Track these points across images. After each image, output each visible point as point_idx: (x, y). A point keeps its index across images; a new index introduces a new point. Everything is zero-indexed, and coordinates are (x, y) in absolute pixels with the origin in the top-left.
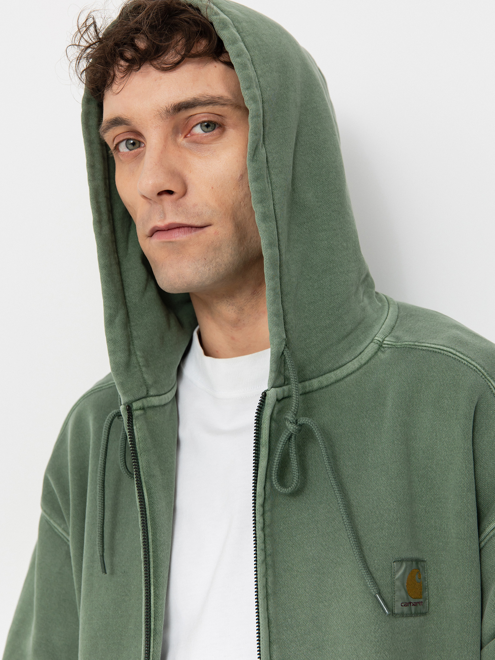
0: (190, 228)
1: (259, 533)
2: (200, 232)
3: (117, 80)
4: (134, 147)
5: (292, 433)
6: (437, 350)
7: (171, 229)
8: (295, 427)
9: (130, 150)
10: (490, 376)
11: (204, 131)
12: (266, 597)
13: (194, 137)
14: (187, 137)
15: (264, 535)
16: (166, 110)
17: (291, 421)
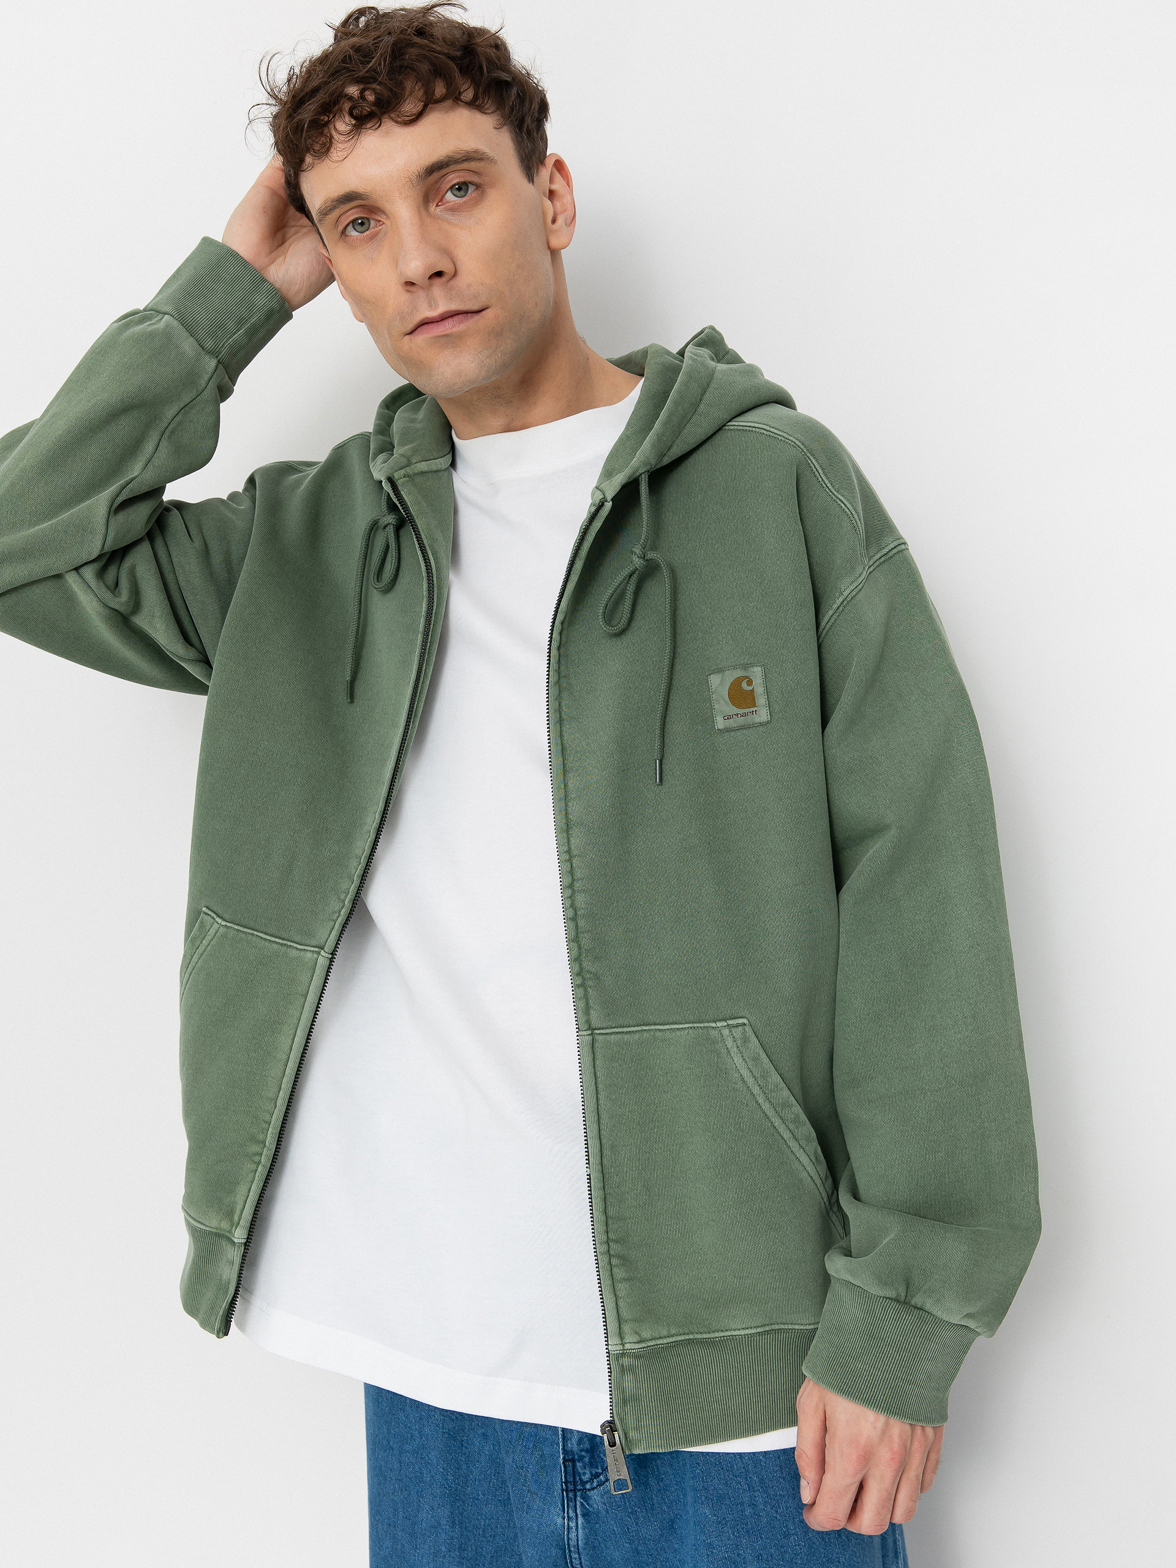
0: (466, 315)
1: (554, 652)
2: (477, 317)
6: (747, 428)
7: (446, 318)
8: (642, 561)
9: (361, 232)
10: (810, 453)
11: (457, 196)
12: (559, 722)
13: (448, 205)
14: (441, 206)
15: (559, 655)
16: (418, 174)
17: (639, 555)
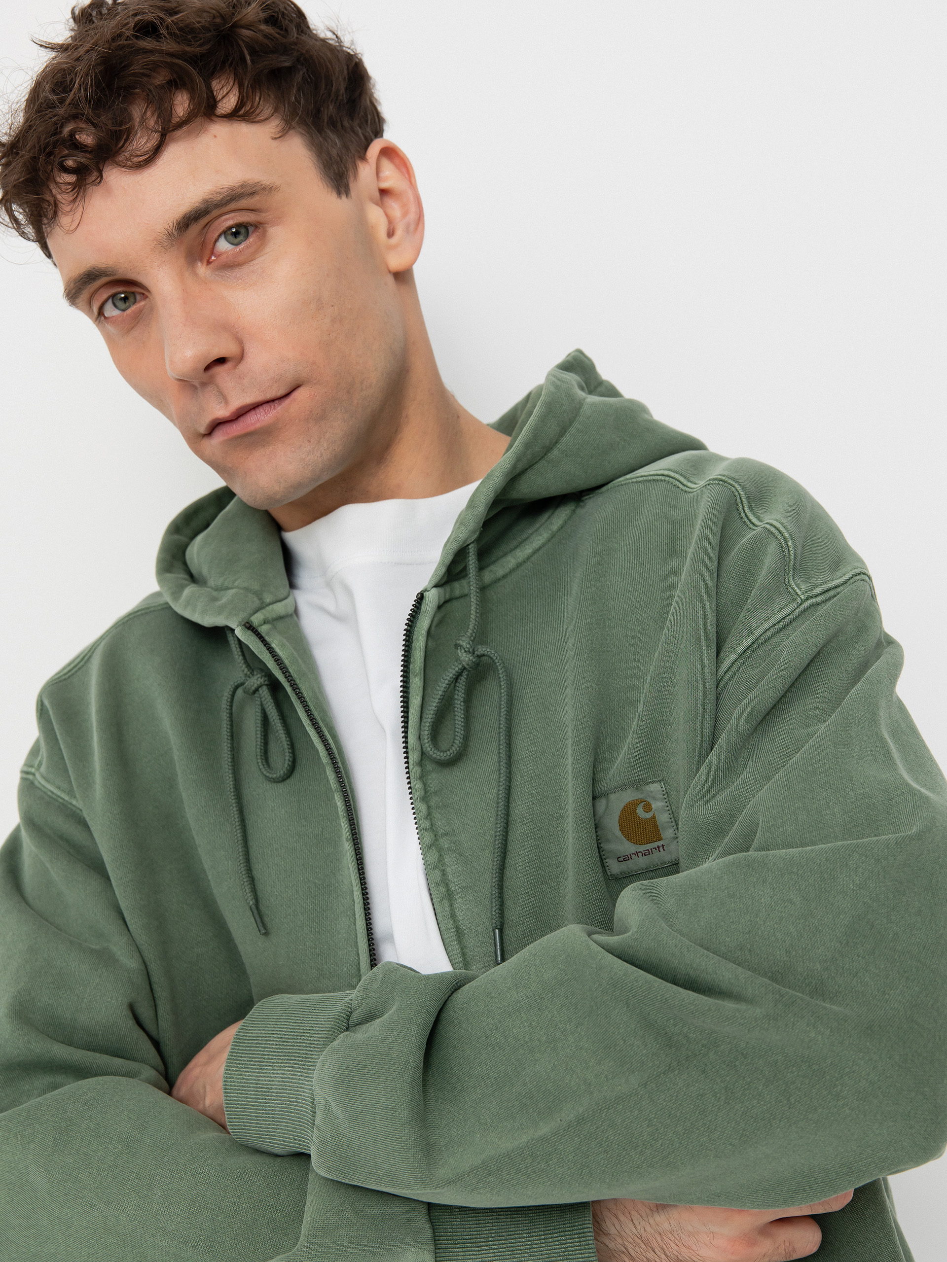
0: (271, 404)
3: (65, 207)
4: (127, 304)
5: (465, 668)
7: (242, 415)
8: (471, 658)
9: (124, 310)
11: (232, 244)
13: (223, 258)
14: (212, 262)
16: (167, 233)
17: (466, 650)
